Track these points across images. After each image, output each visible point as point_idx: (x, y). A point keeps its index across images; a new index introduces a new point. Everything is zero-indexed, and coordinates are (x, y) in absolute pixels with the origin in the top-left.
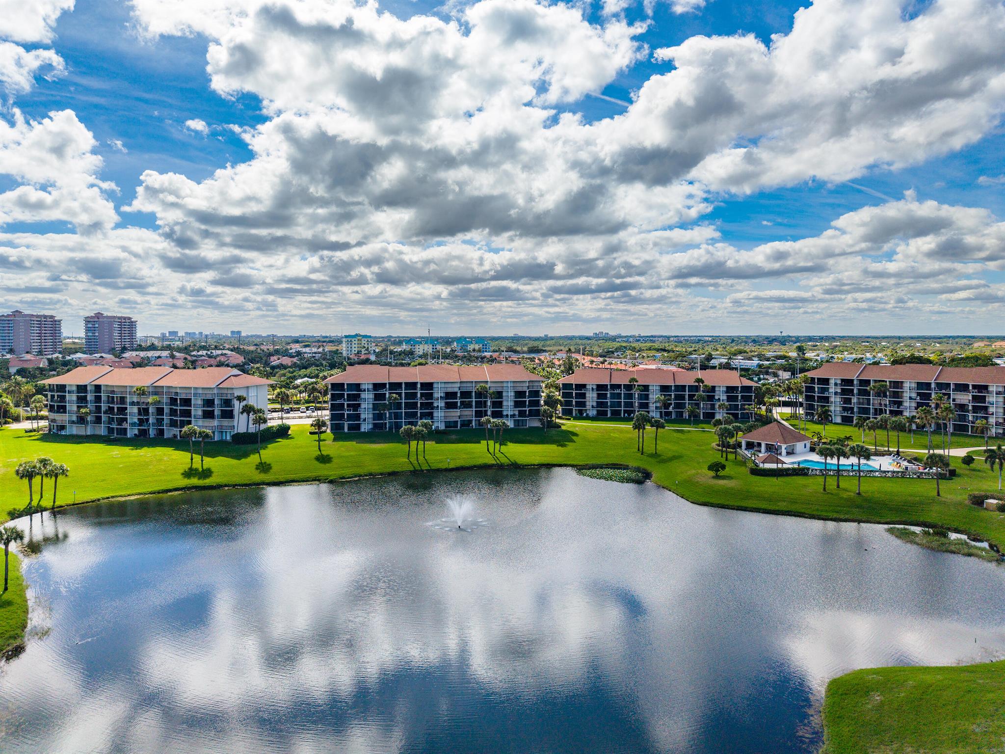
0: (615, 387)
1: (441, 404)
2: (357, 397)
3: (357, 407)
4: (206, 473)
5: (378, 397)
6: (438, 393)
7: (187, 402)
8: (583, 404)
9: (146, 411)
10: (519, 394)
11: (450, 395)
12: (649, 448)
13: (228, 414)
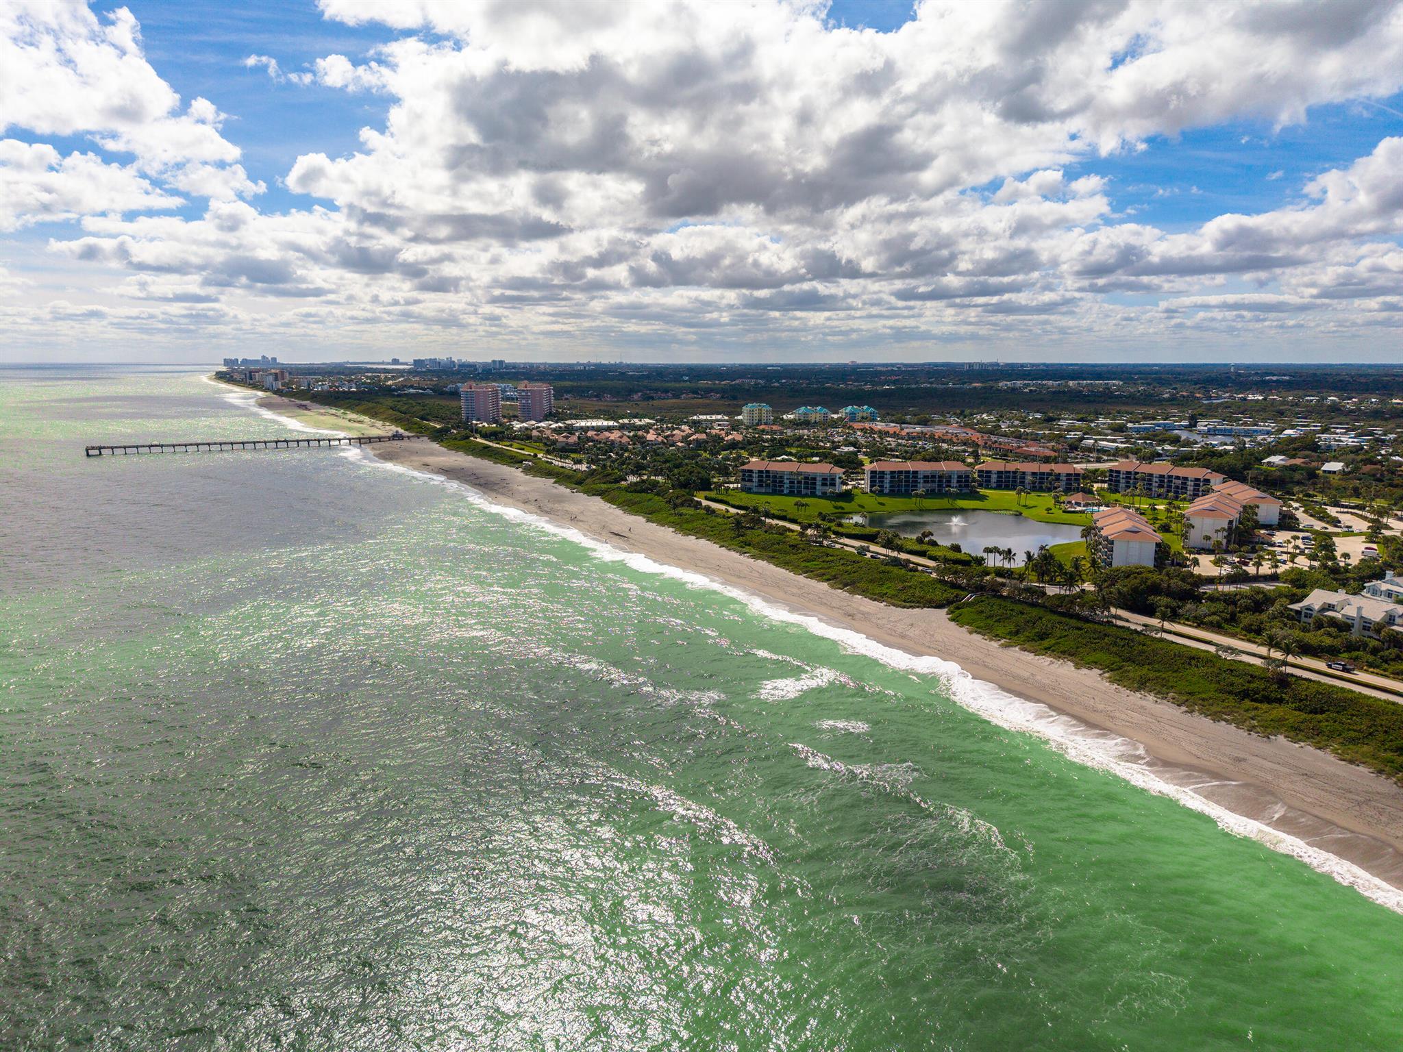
1: (922, 481)
2: (883, 477)
3: (882, 481)
5: (892, 477)
6: (920, 476)
7: (815, 479)
8: (990, 481)
9: (793, 483)
10: (959, 477)
11: (926, 477)
12: (1023, 502)
13: (834, 485)
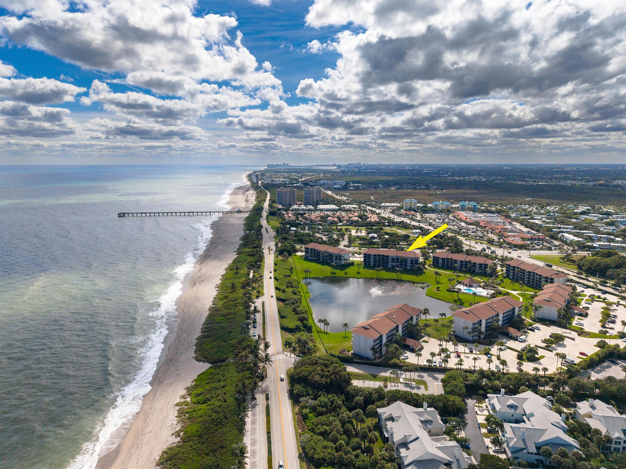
0: (447, 259)
1: (391, 261)
2: (370, 257)
3: (369, 260)
4: (335, 274)
5: (374, 258)
6: (390, 258)
7: (332, 256)
8: (438, 263)
9: (324, 256)
10: (412, 261)
11: (393, 259)
